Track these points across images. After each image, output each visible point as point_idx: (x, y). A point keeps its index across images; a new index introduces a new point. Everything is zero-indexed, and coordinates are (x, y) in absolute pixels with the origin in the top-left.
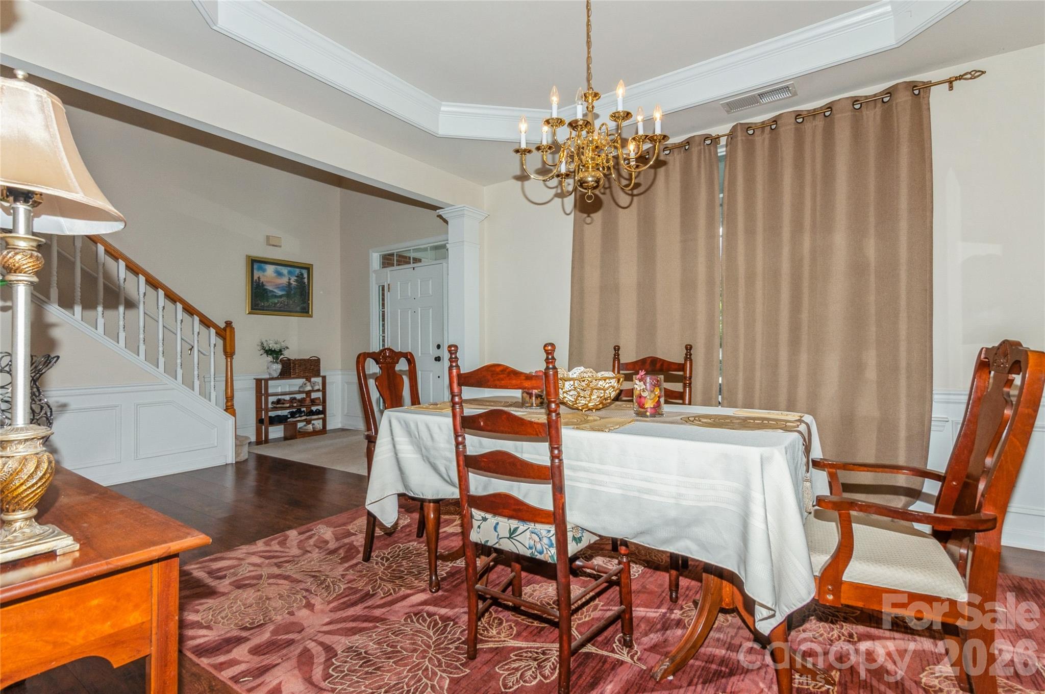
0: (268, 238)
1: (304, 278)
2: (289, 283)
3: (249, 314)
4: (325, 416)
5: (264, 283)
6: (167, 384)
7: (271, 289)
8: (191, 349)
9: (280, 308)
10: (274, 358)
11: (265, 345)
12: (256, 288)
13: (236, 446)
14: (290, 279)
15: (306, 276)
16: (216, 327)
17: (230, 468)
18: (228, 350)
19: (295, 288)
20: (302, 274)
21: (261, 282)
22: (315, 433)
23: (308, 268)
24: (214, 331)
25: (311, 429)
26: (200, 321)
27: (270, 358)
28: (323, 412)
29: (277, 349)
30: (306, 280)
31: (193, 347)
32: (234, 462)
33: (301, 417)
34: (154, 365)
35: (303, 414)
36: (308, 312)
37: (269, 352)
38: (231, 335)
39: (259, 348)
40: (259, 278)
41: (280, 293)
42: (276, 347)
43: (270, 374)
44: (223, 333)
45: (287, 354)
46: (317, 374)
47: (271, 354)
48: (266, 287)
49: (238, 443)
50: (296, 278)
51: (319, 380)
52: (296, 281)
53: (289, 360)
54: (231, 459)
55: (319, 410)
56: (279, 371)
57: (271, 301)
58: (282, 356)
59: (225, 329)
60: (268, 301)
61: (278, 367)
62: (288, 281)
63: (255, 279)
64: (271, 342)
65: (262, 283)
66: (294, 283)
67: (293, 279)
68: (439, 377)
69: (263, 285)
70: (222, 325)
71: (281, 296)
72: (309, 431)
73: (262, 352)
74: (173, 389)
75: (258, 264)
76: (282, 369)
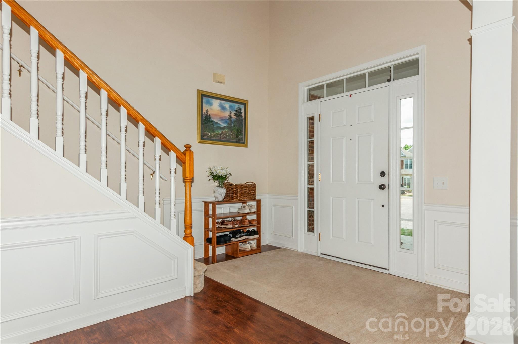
0: (214, 75)
1: (242, 113)
2: (230, 116)
3: (199, 143)
4: (260, 236)
5: (211, 116)
6: (129, 212)
7: (216, 121)
8: (152, 174)
9: (223, 138)
10: (219, 183)
11: (213, 170)
12: (205, 120)
13: (194, 276)
14: (231, 113)
15: (243, 110)
16: (176, 150)
17: (189, 299)
18: (188, 175)
19: (235, 121)
20: (240, 109)
21: (208, 114)
22: (252, 252)
23: (245, 104)
24: (175, 154)
25: (249, 247)
26: (162, 143)
27: (216, 183)
28: (257, 232)
29: (223, 175)
30: (243, 114)
31: (154, 172)
32: (193, 295)
33: (241, 237)
34: (117, 193)
35: (242, 235)
36: (244, 143)
37: (217, 177)
38: (190, 159)
39: (208, 174)
40: (207, 111)
41: (223, 125)
42: (223, 173)
43: (216, 197)
44: (182, 157)
45: (231, 180)
46: (254, 199)
47: (217, 180)
48: (212, 119)
49: (197, 274)
50: (235, 112)
51: (254, 203)
52: (236, 115)
53: (232, 185)
54: (190, 292)
55: (255, 230)
56: (224, 195)
57: (216, 132)
58: (226, 182)
59: (184, 153)
60: (213, 132)
61: (223, 192)
62: (229, 114)
63: (204, 112)
64: (218, 168)
65: (210, 115)
66: (234, 117)
67: (233, 113)
68: (383, 206)
69: (210, 118)
70: (182, 149)
71: (223, 128)
72: (247, 250)
73: (211, 177)
74: (135, 217)
75: (207, 98)
76: (226, 193)
